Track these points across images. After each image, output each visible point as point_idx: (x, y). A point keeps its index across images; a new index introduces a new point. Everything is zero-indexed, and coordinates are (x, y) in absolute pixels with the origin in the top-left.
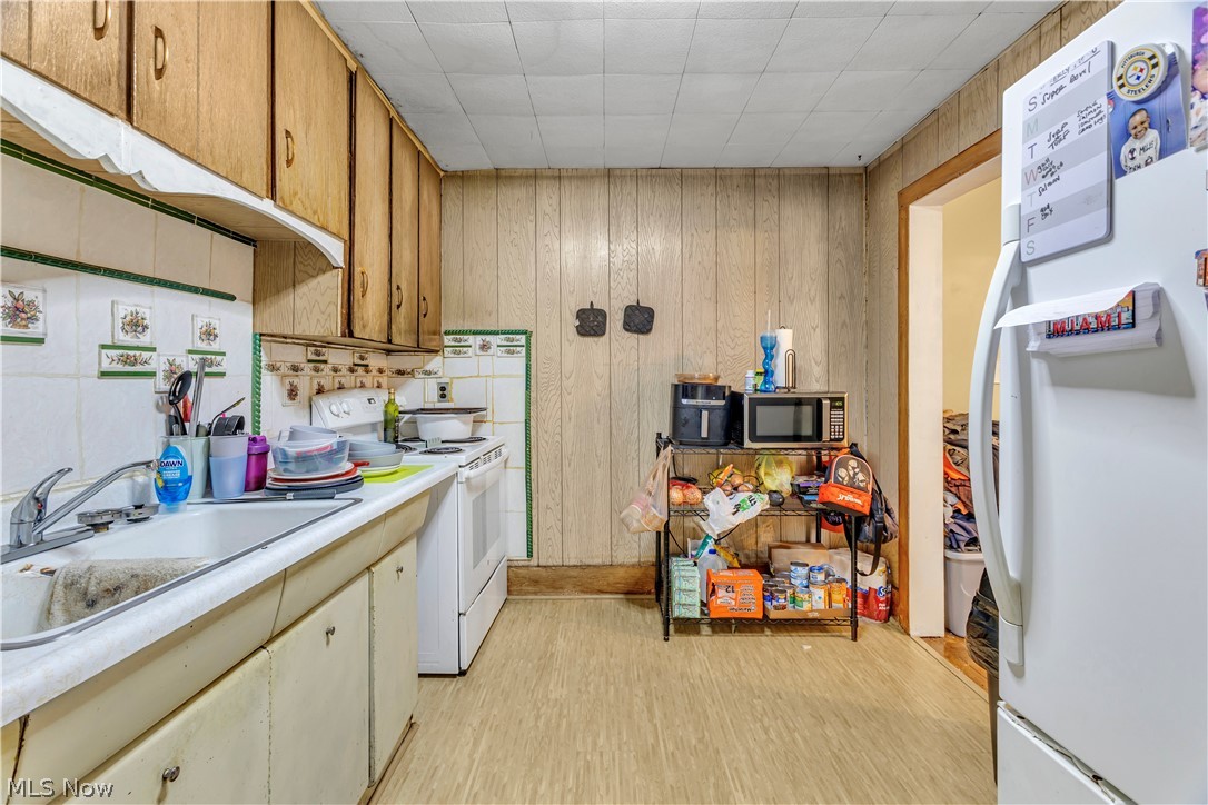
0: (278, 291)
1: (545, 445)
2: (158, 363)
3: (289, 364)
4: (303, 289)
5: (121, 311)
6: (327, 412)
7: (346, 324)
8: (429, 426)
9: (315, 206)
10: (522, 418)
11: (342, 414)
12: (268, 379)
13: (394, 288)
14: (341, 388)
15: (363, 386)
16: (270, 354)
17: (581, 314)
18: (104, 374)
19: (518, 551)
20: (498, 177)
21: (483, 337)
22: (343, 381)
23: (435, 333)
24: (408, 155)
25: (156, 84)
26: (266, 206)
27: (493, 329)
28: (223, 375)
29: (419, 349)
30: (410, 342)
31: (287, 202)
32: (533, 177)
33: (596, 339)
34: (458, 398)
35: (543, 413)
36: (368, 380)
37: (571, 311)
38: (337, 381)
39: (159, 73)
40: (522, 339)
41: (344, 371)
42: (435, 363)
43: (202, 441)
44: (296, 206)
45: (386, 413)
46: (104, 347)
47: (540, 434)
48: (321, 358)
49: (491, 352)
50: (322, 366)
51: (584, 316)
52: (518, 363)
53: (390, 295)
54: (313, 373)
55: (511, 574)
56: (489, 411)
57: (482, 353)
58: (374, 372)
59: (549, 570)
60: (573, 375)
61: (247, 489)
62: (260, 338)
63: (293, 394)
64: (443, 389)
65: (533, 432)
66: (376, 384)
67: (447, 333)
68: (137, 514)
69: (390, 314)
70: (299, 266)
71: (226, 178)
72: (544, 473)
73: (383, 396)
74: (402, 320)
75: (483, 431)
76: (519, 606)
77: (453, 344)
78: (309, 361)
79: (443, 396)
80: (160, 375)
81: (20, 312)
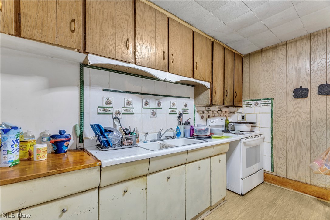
0: (198, 95)
1: (279, 136)
2: (177, 112)
3: (202, 111)
4: (203, 94)
5: (172, 103)
6: (210, 122)
7: (211, 101)
8: (237, 127)
9: (202, 77)
10: (270, 126)
11: (213, 122)
12: (197, 114)
13: (225, 91)
14: (214, 116)
15: (220, 116)
16: (197, 109)
17: (296, 91)
18: (170, 114)
19: (268, 168)
20: (262, 51)
21: (256, 101)
22: (215, 114)
23: (240, 101)
24: (230, 55)
25: (172, 64)
26: (192, 79)
27: (259, 99)
28: (188, 113)
29: (234, 106)
30: (231, 104)
31: (196, 77)
32: (275, 47)
33: (303, 99)
34: (248, 120)
35: (278, 126)
36: (222, 114)
37: (291, 90)
38: (213, 114)
39: (173, 62)
40: (270, 101)
41: (215, 112)
42: (241, 110)
43: (183, 126)
44: (198, 78)
45: (226, 123)
46: (169, 109)
47: (277, 132)
48: (209, 109)
49: (258, 106)
50: (210, 111)
51: (297, 91)
52: (268, 109)
53: (224, 93)
54: (207, 113)
55: (265, 175)
56: (258, 124)
57: (255, 106)
58: (224, 112)
59: (280, 178)
60: (292, 112)
61: (190, 136)
62: (195, 105)
63: (202, 117)
64: (243, 117)
65: (274, 131)
66: (224, 115)
67: (244, 101)
68: (173, 138)
69: (224, 98)
70: (202, 90)
71: (184, 76)
72: (278, 145)
73: (225, 119)
74: (228, 99)
75: (256, 129)
76: (267, 186)
77: (246, 104)
78: (206, 110)
79: (243, 119)
80: (177, 114)
81: (159, 104)
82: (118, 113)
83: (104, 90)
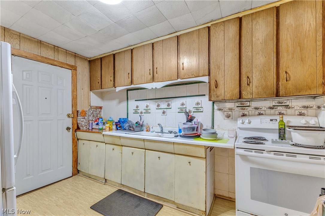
3: (227, 108)
5: (181, 102)
9: (192, 74)
11: (245, 123)
12: (218, 112)
13: (245, 78)
14: (259, 115)
16: (218, 106)
18: (178, 112)
22: (262, 112)
25: (157, 75)
28: (202, 112)
31: (183, 77)
36: (287, 112)
44: (186, 76)
46: (178, 108)
48: (245, 105)
50: (247, 108)
54: (241, 110)
58: (297, 108)
62: (213, 103)
63: (228, 116)
66: (297, 114)
78: (238, 107)
81: (168, 105)
82: (141, 113)
83: (136, 100)
